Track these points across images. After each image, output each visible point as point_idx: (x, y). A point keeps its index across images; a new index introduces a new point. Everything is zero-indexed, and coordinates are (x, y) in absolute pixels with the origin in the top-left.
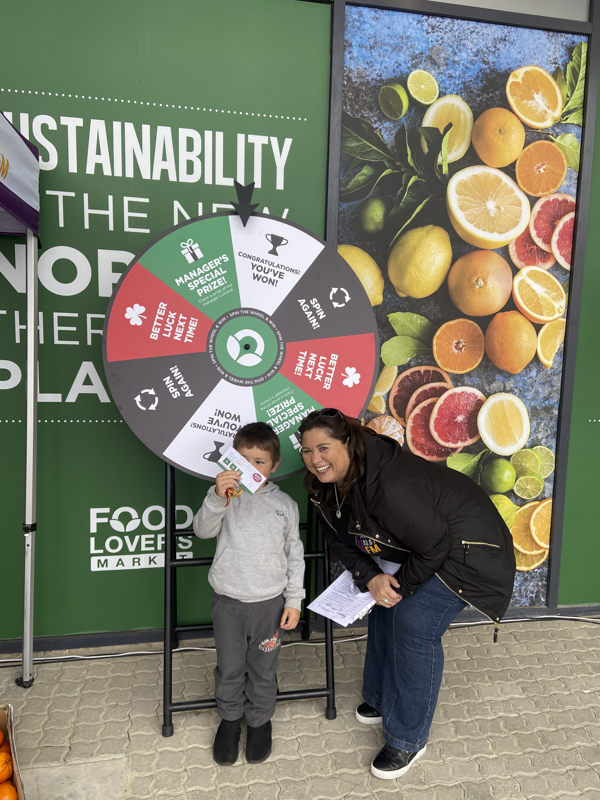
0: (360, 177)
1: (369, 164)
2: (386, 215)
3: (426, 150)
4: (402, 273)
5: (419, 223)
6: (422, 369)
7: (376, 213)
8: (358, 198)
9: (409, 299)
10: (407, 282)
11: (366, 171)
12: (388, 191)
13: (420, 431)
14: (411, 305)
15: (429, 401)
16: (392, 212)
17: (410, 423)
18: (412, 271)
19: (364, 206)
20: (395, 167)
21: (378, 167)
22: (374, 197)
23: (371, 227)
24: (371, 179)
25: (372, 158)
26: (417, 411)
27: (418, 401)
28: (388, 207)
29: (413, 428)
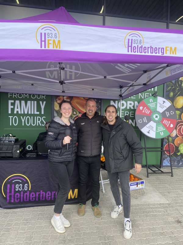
0: (169, 88)
1: (171, 86)
2: (173, 94)
3: (180, 84)
4: (176, 104)
5: (179, 95)
6: (180, 121)
7: (172, 94)
8: (169, 92)
9: (177, 108)
10: (177, 105)
11: (170, 87)
12: (174, 90)
13: (179, 132)
14: (178, 109)
15: (181, 126)
16: (174, 94)
17: (177, 130)
18: (178, 104)
19: (170, 93)
20: (175, 86)
21: (172, 87)
22: (171, 91)
23: (171, 96)
24: (171, 89)
25: (171, 85)
26: (179, 128)
27: (179, 126)
28: (174, 93)
29: (178, 131)
